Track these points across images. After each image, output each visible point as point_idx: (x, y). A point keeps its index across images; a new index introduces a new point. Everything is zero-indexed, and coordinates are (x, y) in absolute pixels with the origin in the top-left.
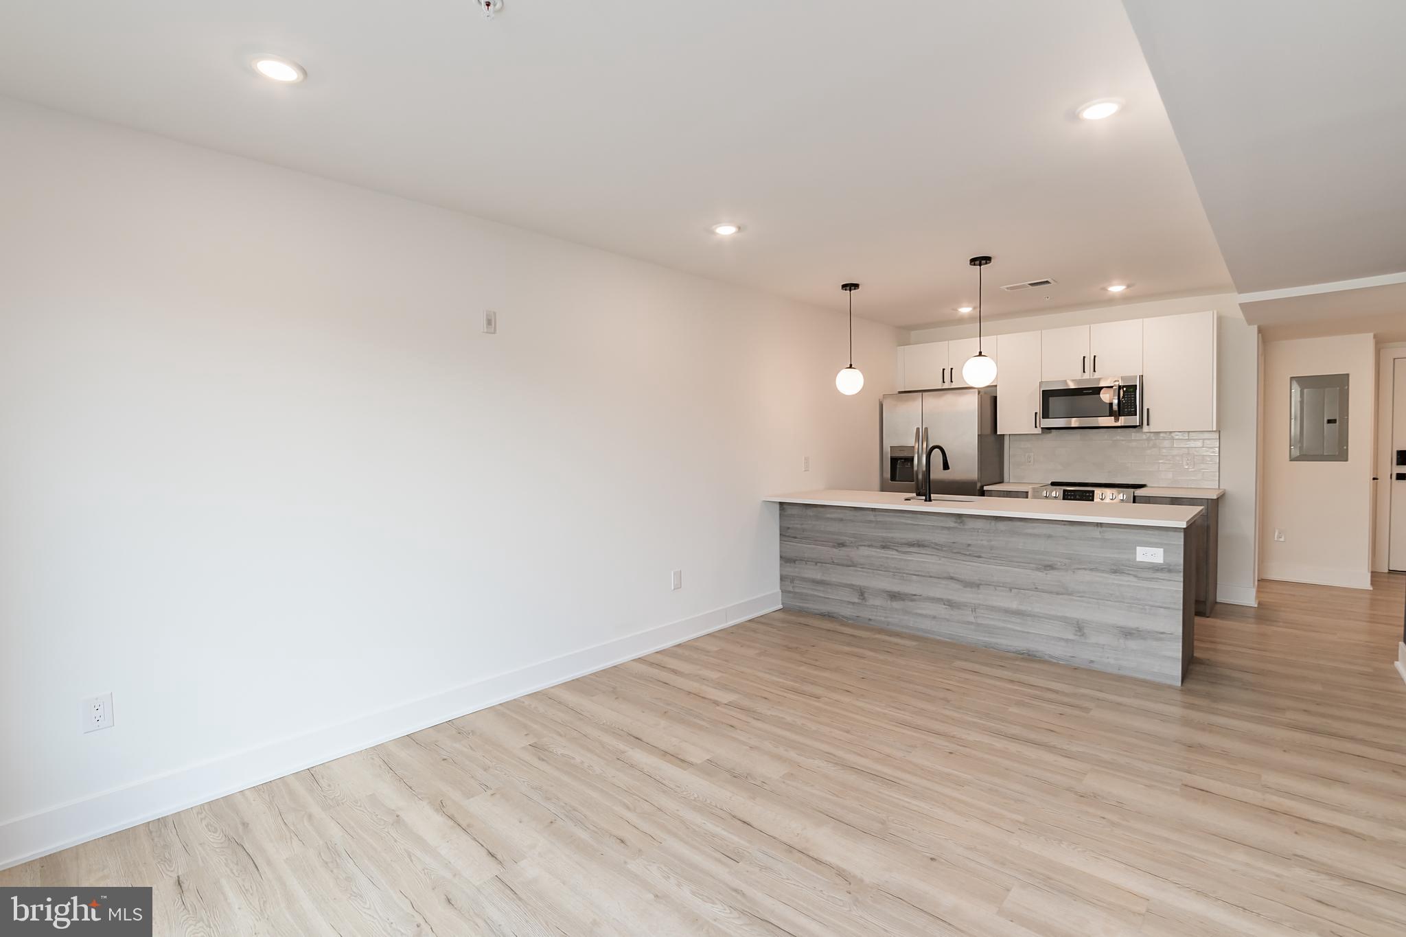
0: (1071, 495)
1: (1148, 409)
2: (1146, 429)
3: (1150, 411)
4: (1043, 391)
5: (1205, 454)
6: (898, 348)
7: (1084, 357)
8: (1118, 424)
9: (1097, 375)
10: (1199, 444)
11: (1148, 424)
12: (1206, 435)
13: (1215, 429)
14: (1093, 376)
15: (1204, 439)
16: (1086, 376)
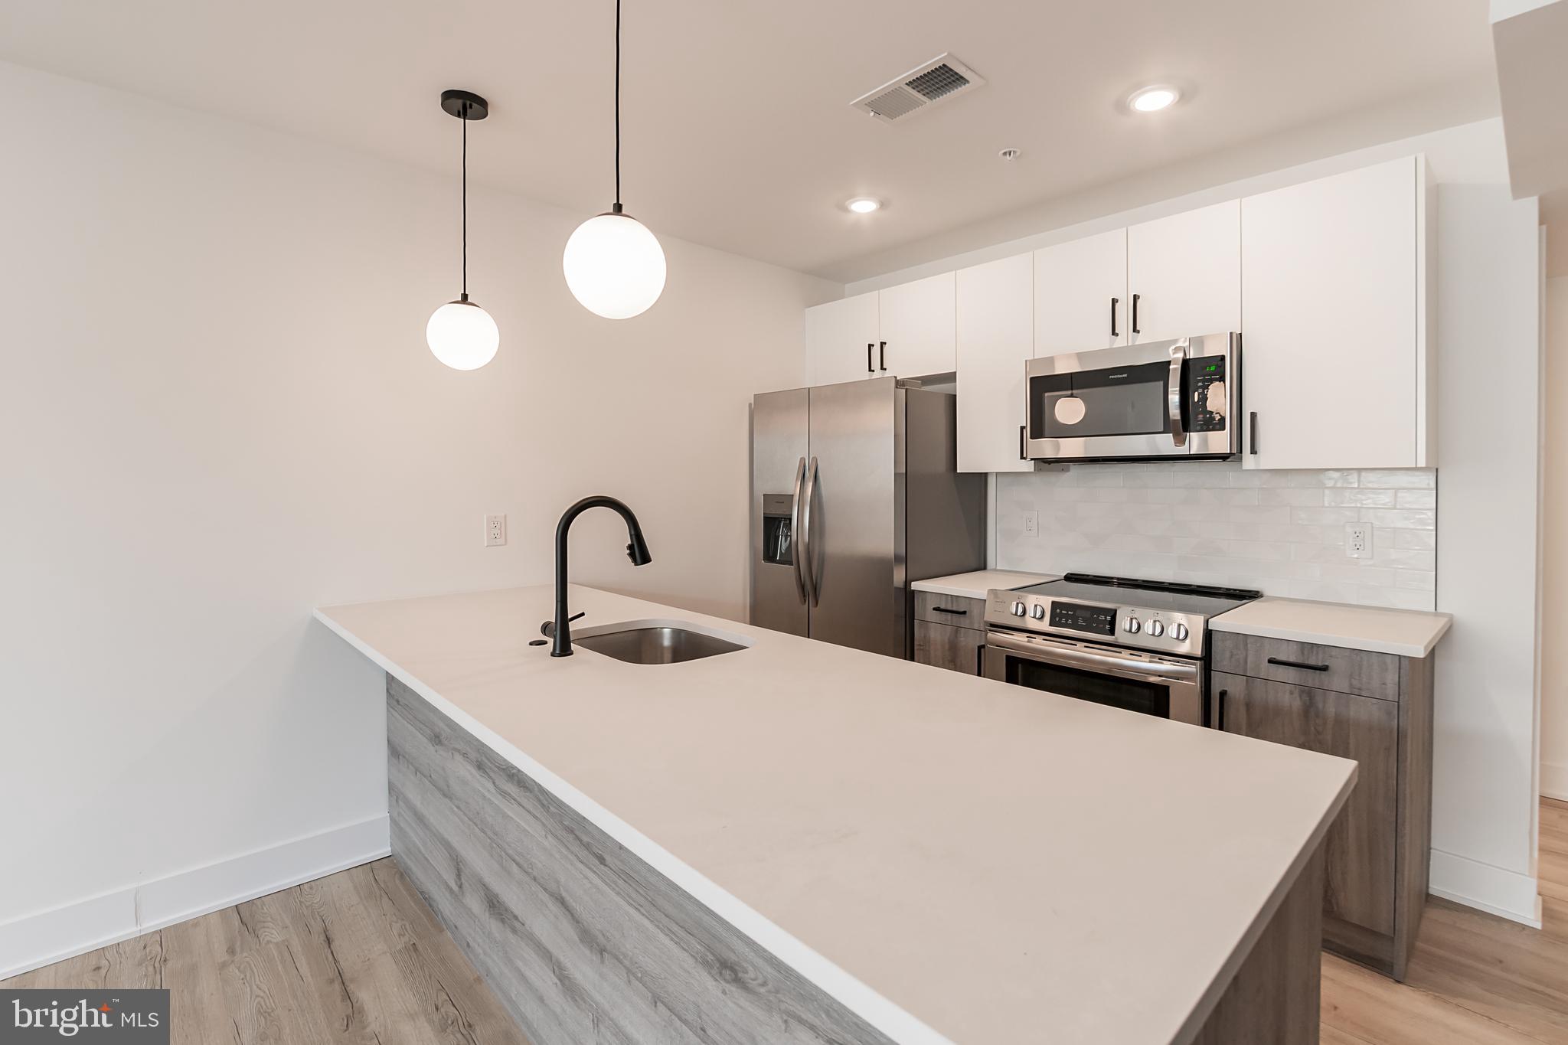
0: (1067, 617)
1: (1253, 415)
2: (1249, 461)
3: (1259, 417)
4: (1031, 379)
5: (1399, 525)
6: (807, 310)
7: (1114, 301)
8: (1182, 450)
9: (1141, 339)
10: (1385, 499)
11: (1253, 451)
12: (1403, 479)
13: (1422, 463)
14: (1134, 340)
15: (1397, 490)
16: (1120, 342)
